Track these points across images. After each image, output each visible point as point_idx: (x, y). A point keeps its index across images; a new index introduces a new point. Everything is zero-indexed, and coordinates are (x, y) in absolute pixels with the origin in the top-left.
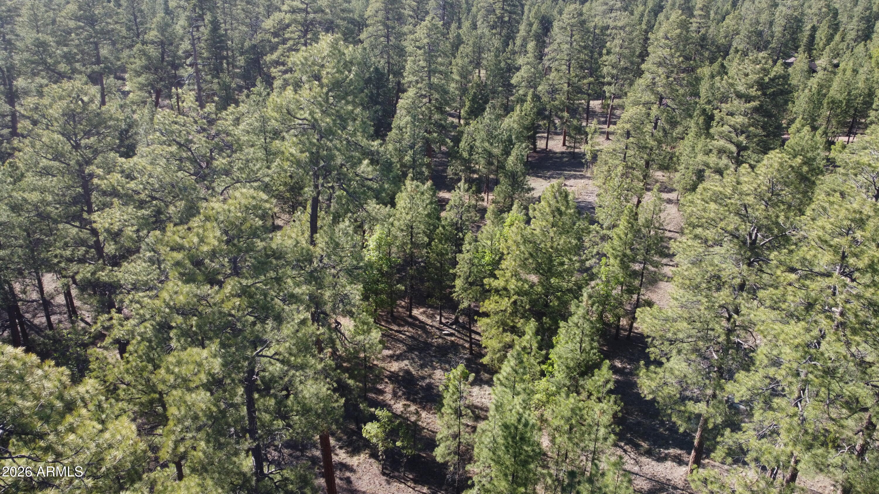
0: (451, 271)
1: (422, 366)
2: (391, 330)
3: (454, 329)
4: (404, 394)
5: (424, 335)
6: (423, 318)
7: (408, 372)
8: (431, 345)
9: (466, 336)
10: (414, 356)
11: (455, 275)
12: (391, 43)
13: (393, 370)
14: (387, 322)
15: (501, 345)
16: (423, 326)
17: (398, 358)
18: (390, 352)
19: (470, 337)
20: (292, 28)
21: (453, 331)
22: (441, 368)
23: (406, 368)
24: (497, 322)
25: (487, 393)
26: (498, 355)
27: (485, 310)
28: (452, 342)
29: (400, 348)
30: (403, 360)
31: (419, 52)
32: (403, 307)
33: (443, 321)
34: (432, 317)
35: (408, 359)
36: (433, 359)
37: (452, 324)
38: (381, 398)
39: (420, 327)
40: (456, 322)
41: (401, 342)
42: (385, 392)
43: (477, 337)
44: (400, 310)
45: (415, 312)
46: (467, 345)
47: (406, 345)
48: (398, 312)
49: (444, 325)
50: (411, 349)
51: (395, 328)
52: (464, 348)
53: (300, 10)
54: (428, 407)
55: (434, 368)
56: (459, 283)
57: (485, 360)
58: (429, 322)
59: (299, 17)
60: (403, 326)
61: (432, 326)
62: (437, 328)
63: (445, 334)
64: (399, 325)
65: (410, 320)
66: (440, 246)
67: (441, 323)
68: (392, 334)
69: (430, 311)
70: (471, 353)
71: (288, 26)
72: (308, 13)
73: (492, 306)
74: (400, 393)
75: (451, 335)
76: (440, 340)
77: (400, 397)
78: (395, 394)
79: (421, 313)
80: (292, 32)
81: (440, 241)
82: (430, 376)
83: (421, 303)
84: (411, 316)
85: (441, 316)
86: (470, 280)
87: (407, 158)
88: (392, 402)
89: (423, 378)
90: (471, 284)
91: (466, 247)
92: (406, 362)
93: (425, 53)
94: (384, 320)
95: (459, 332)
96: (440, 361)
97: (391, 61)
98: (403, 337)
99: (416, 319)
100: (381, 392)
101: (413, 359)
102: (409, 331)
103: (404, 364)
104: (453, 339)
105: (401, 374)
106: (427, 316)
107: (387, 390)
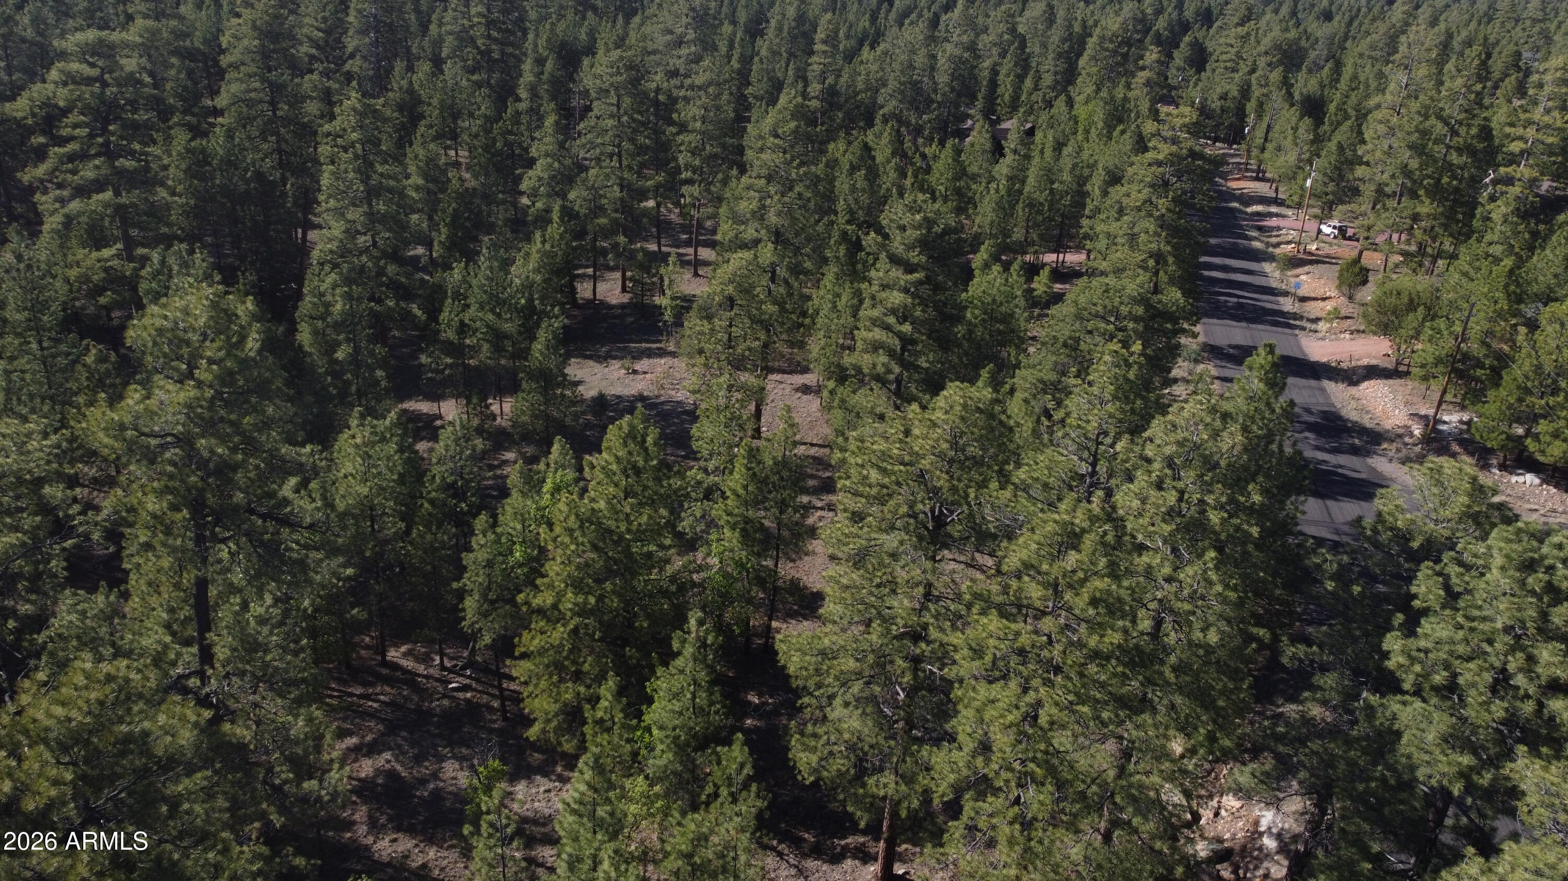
0: (455, 585)
1: (418, 760)
2: (351, 695)
3: (469, 677)
4: (390, 820)
5: (415, 698)
6: (408, 664)
7: (392, 775)
8: (430, 713)
9: (493, 686)
10: (400, 741)
11: (461, 594)
12: (279, 113)
13: (363, 775)
14: (340, 680)
15: (558, 706)
16: (409, 679)
17: (370, 750)
18: (353, 741)
19: (501, 689)
20: (73, 118)
21: (468, 681)
22: (455, 757)
23: (388, 766)
24: (548, 666)
25: (542, 789)
26: (554, 724)
27: (523, 649)
28: (468, 701)
29: (373, 730)
30: (380, 753)
31: (344, 156)
32: (367, 647)
33: (448, 664)
34: (426, 659)
35: (390, 749)
36: (438, 741)
37: (464, 668)
38: (349, 835)
39: (405, 682)
40: (470, 664)
41: (373, 715)
42: (354, 823)
43: (513, 686)
44: (363, 652)
45: (393, 654)
46: (496, 704)
47: (383, 721)
48: (360, 658)
49: (450, 671)
50: (392, 728)
51: (359, 691)
52: (491, 709)
53: (89, 81)
54: (439, 836)
55: (442, 759)
56: (470, 604)
57: (533, 733)
58: (421, 669)
59: (88, 93)
60: (372, 685)
61: (427, 677)
62: (437, 680)
63: (454, 689)
64: (365, 684)
65: (384, 671)
66: (429, 537)
67: (443, 667)
68: (352, 704)
69: (421, 649)
70: (505, 719)
71: (65, 112)
72: (105, 84)
73: (536, 642)
74: (383, 820)
75: (465, 688)
76: (446, 702)
77: (384, 826)
78: (375, 827)
79: (405, 655)
80: (75, 126)
81: (428, 526)
82: (435, 776)
83: (399, 638)
84: (385, 663)
85: (442, 654)
86: (492, 596)
87: (340, 355)
88: (370, 839)
89: (423, 782)
90: (492, 602)
91: (478, 540)
92: (387, 755)
93: (356, 157)
94: (334, 679)
95: (478, 680)
96: (450, 744)
97: (284, 146)
98: (375, 705)
99: (395, 667)
100: (349, 825)
101: (399, 747)
102: (385, 692)
103: (384, 759)
104: (469, 695)
105: (380, 781)
106: (418, 660)
107: (357, 817)
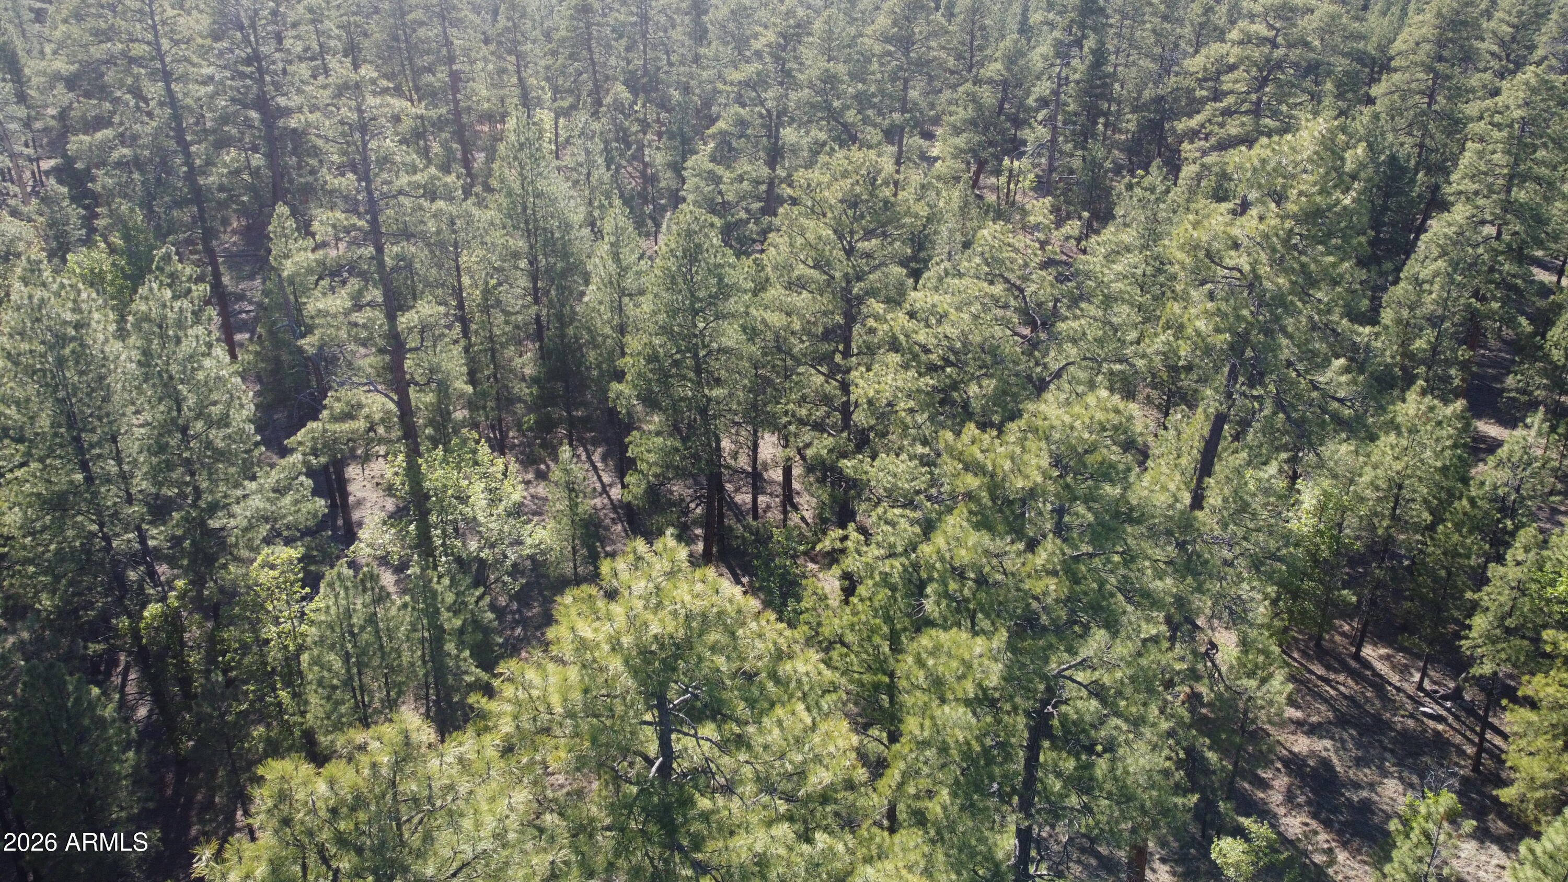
0: (1469, 595)
1: (1359, 762)
2: (1311, 672)
3: (1448, 710)
4: (1309, 803)
5: (1377, 702)
6: (1382, 668)
7: (1326, 764)
8: (1389, 725)
9: (1472, 730)
10: (1346, 736)
11: (1473, 608)
12: (1435, 107)
13: (1296, 749)
14: (1304, 654)
15: (1552, 775)
16: (1378, 683)
17: (1313, 730)
18: (1298, 714)
19: (1481, 736)
20: (1238, 74)
21: (1444, 713)
22: (1401, 779)
23: (1324, 754)
24: (1553, 726)
25: (1494, 861)
26: (1540, 794)
27: (1530, 693)
28: (1437, 733)
29: (1320, 714)
30: (1321, 737)
31: (1497, 135)
32: (1344, 634)
33: (1427, 685)
34: (1404, 671)
35: (1332, 739)
36: (1388, 755)
37: (1445, 698)
38: (1262, 795)
39: (1373, 685)
40: (1456, 696)
41: (1326, 701)
42: (1272, 788)
43: (1498, 741)
44: (1338, 638)
45: (1368, 651)
46: (1470, 750)
47: (1335, 710)
48: (1332, 641)
49: (1427, 694)
50: (1342, 721)
51: (1320, 671)
52: (1462, 753)
53: (1263, 41)
54: (1355, 845)
55: (1385, 774)
56: (1480, 623)
57: (1506, 795)
58: (1395, 679)
59: (1256, 54)
60: (1336, 671)
61: (1399, 689)
62: (1409, 697)
63: (1425, 714)
64: (1328, 667)
65: (1353, 664)
66: (1456, 537)
67: (1420, 687)
68: (1309, 681)
69: (1400, 658)
70: (1475, 769)
71: (1232, 68)
72: (1275, 45)
73: (1550, 690)
74: (1301, 799)
75: (1438, 718)
76: (1411, 723)
77: (1299, 806)
78: (1290, 798)
79: (1381, 658)
80: (1237, 81)
81: (1458, 527)
82: (1372, 786)
83: (1381, 638)
84: (1357, 657)
85: (1424, 674)
86: (1510, 622)
87: (1420, 344)
88: (1282, 811)
89: (1357, 786)
90: (1508, 631)
91: (1515, 552)
92: (1328, 743)
94: (1299, 650)
95: (1457, 717)
96: (1400, 763)
97: (1428, 141)
98: (1333, 692)
99: (1367, 665)
100: (1264, 785)
101: (1343, 741)
102: (1346, 685)
103: (1323, 746)
104: (1440, 727)
105: (1311, 763)
106: (1393, 667)
107: (1276, 783)
